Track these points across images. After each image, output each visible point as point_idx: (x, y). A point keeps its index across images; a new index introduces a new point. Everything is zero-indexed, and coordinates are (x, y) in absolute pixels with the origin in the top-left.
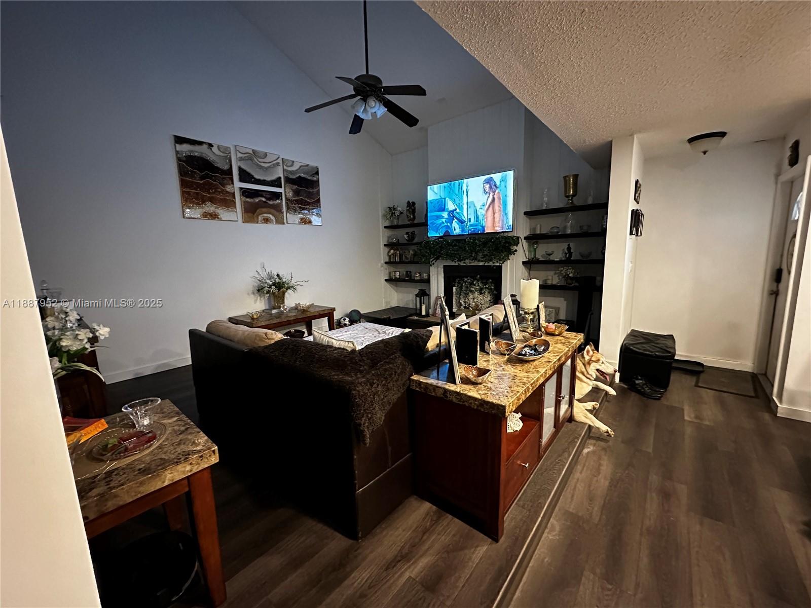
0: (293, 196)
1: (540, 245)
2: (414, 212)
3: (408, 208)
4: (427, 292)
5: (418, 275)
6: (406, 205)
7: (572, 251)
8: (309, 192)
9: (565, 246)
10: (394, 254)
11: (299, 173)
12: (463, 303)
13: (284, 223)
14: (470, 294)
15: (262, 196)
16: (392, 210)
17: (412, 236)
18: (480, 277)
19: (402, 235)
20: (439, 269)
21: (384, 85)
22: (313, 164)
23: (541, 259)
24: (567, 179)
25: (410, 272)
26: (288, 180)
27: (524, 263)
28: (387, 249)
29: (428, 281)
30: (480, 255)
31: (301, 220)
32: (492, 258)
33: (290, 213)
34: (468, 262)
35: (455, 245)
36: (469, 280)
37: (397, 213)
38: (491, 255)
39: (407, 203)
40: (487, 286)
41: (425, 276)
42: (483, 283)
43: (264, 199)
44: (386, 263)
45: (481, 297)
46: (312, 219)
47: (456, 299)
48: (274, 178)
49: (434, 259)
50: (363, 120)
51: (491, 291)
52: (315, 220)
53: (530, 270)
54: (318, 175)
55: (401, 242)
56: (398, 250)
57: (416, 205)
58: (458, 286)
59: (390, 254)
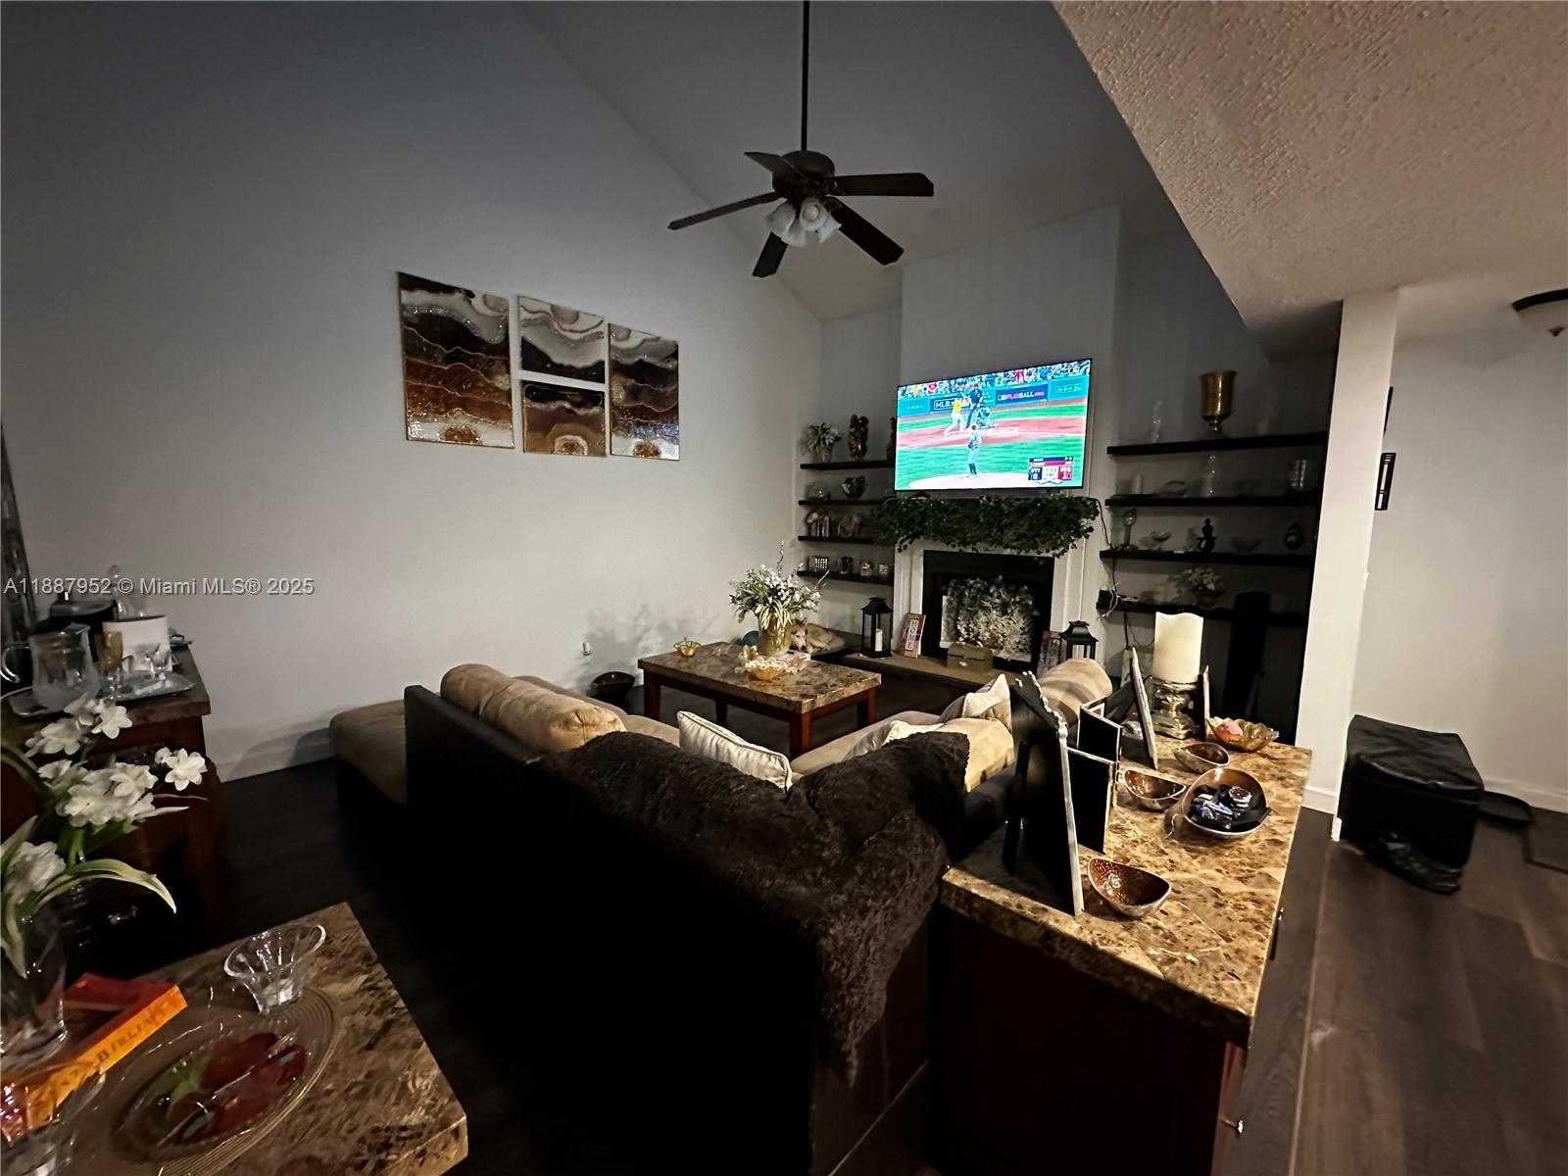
0: (626, 400)
1: (1141, 519)
2: (864, 438)
3: (853, 430)
4: (889, 606)
5: (867, 566)
6: (849, 423)
7: (1214, 534)
8: (658, 393)
9: (1198, 523)
10: (819, 523)
11: (640, 354)
12: (963, 631)
13: (604, 455)
14: (981, 613)
15: (564, 398)
16: (818, 433)
17: (858, 487)
18: (1004, 580)
19: (836, 483)
20: (915, 557)
21: (837, 174)
22: (668, 335)
23: (1142, 548)
24: (1210, 380)
25: (851, 560)
26: (618, 368)
27: (1103, 555)
28: (804, 511)
29: (889, 581)
30: (1010, 535)
31: (639, 450)
32: (1036, 542)
33: (617, 435)
34: (982, 548)
35: (955, 511)
36: (976, 583)
37: (829, 440)
38: (1033, 537)
39: (852, 420)
40: (1018, 599)
41: (883, 569)
42: (1008, 592)
43: (567, 405)
44: (800, 538)
45: (1004, 620)
46: (662, 449)
47: (946, 621)
48: (590, 362)
49: (907, 539)
50: (786, 245)
51: (1025, 611)
52: (668, 451)
53: (1114, 570)
54: (677, 359)
55: (834, 497)
56: (828, 514)
57: (870, 425)
58: (952, 593)
59: (811, 521)
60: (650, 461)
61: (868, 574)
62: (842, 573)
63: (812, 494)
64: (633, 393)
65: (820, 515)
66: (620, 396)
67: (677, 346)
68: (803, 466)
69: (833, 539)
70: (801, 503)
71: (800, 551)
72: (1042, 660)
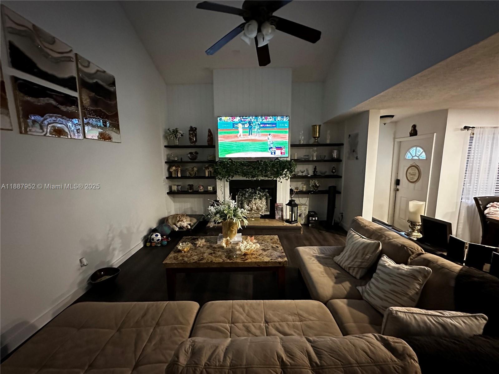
0: (91, 106)
1: (297, 166)
2: (196, 135)
3: (190, 132)
5: (201, 188)
7: (317, 170)
8: (107, 103)
9: (313, 167)
11: (96, 79)
14: (253, 200)
15: (50, 96)
18: (260, 188)
20: (225, 183)
23: (298, 175)
24: (316, 127)
25: (192, 185)
26: (85, 85)
28: (167, 166)
29: (215, 192)
31: (100, 136)
37: (179, 136)
39: (189, 128)
40: (264, 194)
42: (262, 192)
43: (54, 103)
44: (167, 178)
45: (260, 202)
46: (112, 136)
48: (66, 75)
51: (267, 198)
52: (115, 136)
54: (115, 86)
55: (184, 160)
56: (179, 167)
57: (197, 131)
58: (239, 195)
59: (172, 170)
60: (107, 143)
61: (202, 191)
62: (190, 191)
63: (172, 159)
64: (94, 102)
65: (176, 167)
66: (87, 102)
67: (114, 79)
68: (165, 146)
69: (183, 177)
70: (166, 162)
71: (167, 183)
72: (276, 213)
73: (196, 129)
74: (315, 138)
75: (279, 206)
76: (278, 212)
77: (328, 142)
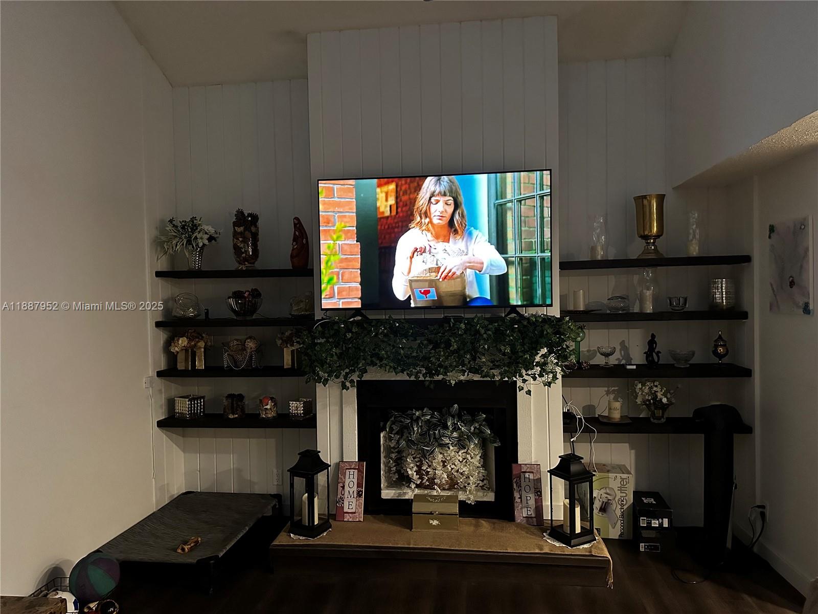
2: (254, 238)
3: (237, 228)
5: (269, 405)
6: (230, 220)
9: (643, 336)
10: (189, 350)
14: (436, 452)
16: (187, 229)
17: (250, 302)
18: (459, 409)
20: (345, 390)
24: (645, 202)
25: (241, 397)
28: (162, 336)
29: (309, 421)
39: (235, 217)
42: (466, 422)
44: (160, 374)
45: (461, 456)
47: (387, 462)
51: (482, 440)
55: (215, 315)
56: (202, 338)
57: (260, 223)
58: (391, 429)
59: (177, 349)
61: (271, 415)
62: (231, 416)
63: (179, 313)
65: (190, 340)
68: (159, 274)
69: (213, 371)
70: (158, 324)
71: (160, 391)
72: (518, 500)
73: (255, 218)
74: (645, 237)
75: (527, 475)
76: (523, 493)
77: (694, 250)
